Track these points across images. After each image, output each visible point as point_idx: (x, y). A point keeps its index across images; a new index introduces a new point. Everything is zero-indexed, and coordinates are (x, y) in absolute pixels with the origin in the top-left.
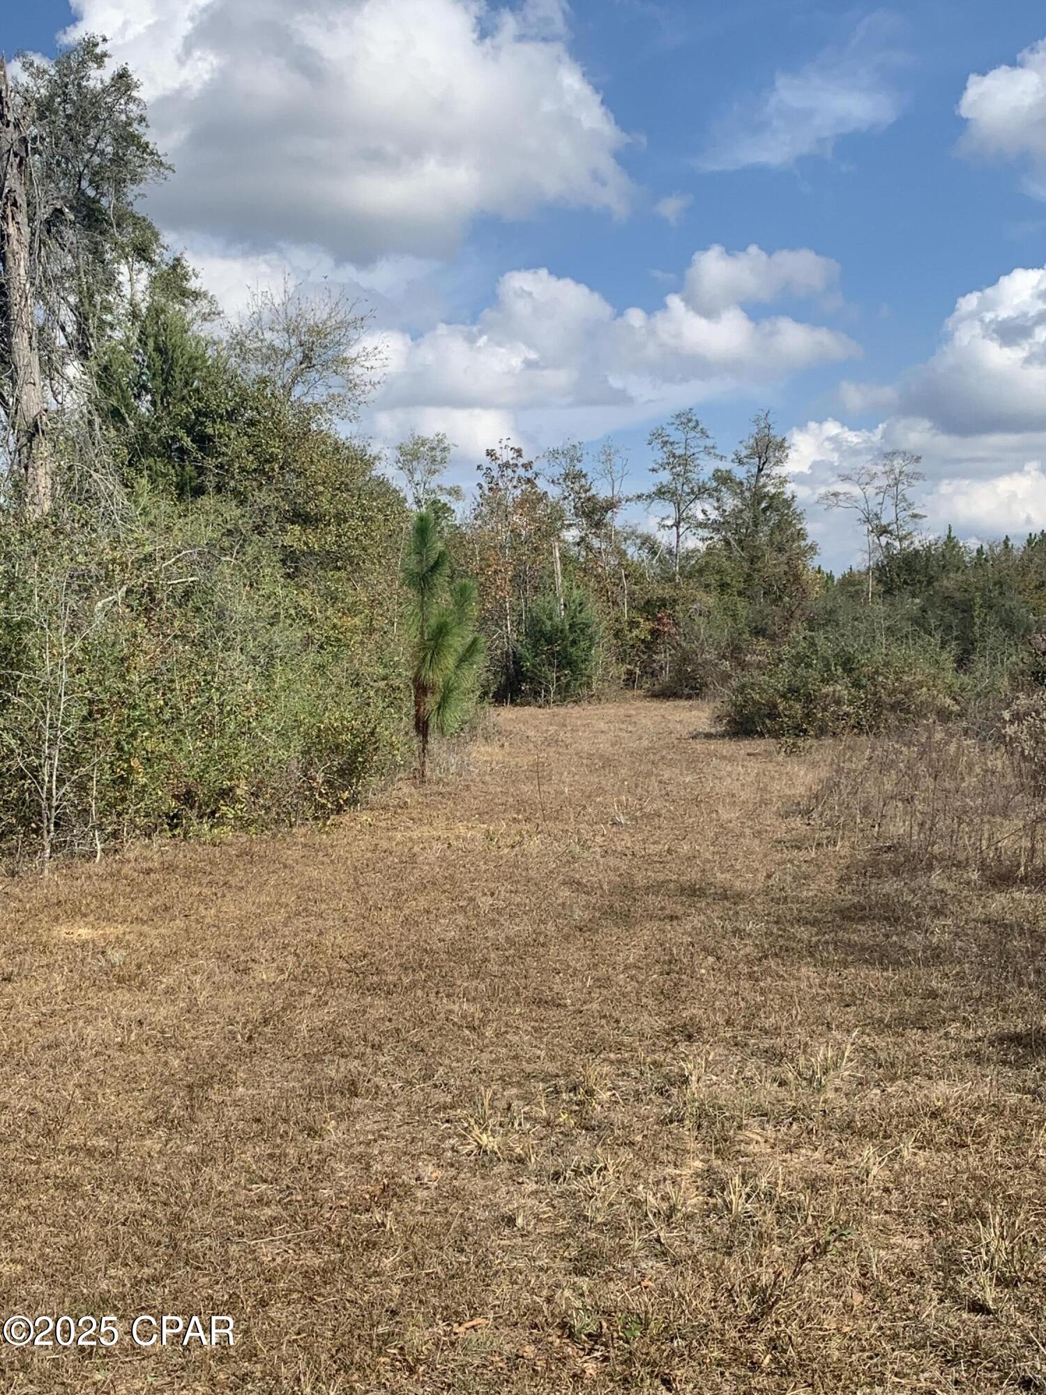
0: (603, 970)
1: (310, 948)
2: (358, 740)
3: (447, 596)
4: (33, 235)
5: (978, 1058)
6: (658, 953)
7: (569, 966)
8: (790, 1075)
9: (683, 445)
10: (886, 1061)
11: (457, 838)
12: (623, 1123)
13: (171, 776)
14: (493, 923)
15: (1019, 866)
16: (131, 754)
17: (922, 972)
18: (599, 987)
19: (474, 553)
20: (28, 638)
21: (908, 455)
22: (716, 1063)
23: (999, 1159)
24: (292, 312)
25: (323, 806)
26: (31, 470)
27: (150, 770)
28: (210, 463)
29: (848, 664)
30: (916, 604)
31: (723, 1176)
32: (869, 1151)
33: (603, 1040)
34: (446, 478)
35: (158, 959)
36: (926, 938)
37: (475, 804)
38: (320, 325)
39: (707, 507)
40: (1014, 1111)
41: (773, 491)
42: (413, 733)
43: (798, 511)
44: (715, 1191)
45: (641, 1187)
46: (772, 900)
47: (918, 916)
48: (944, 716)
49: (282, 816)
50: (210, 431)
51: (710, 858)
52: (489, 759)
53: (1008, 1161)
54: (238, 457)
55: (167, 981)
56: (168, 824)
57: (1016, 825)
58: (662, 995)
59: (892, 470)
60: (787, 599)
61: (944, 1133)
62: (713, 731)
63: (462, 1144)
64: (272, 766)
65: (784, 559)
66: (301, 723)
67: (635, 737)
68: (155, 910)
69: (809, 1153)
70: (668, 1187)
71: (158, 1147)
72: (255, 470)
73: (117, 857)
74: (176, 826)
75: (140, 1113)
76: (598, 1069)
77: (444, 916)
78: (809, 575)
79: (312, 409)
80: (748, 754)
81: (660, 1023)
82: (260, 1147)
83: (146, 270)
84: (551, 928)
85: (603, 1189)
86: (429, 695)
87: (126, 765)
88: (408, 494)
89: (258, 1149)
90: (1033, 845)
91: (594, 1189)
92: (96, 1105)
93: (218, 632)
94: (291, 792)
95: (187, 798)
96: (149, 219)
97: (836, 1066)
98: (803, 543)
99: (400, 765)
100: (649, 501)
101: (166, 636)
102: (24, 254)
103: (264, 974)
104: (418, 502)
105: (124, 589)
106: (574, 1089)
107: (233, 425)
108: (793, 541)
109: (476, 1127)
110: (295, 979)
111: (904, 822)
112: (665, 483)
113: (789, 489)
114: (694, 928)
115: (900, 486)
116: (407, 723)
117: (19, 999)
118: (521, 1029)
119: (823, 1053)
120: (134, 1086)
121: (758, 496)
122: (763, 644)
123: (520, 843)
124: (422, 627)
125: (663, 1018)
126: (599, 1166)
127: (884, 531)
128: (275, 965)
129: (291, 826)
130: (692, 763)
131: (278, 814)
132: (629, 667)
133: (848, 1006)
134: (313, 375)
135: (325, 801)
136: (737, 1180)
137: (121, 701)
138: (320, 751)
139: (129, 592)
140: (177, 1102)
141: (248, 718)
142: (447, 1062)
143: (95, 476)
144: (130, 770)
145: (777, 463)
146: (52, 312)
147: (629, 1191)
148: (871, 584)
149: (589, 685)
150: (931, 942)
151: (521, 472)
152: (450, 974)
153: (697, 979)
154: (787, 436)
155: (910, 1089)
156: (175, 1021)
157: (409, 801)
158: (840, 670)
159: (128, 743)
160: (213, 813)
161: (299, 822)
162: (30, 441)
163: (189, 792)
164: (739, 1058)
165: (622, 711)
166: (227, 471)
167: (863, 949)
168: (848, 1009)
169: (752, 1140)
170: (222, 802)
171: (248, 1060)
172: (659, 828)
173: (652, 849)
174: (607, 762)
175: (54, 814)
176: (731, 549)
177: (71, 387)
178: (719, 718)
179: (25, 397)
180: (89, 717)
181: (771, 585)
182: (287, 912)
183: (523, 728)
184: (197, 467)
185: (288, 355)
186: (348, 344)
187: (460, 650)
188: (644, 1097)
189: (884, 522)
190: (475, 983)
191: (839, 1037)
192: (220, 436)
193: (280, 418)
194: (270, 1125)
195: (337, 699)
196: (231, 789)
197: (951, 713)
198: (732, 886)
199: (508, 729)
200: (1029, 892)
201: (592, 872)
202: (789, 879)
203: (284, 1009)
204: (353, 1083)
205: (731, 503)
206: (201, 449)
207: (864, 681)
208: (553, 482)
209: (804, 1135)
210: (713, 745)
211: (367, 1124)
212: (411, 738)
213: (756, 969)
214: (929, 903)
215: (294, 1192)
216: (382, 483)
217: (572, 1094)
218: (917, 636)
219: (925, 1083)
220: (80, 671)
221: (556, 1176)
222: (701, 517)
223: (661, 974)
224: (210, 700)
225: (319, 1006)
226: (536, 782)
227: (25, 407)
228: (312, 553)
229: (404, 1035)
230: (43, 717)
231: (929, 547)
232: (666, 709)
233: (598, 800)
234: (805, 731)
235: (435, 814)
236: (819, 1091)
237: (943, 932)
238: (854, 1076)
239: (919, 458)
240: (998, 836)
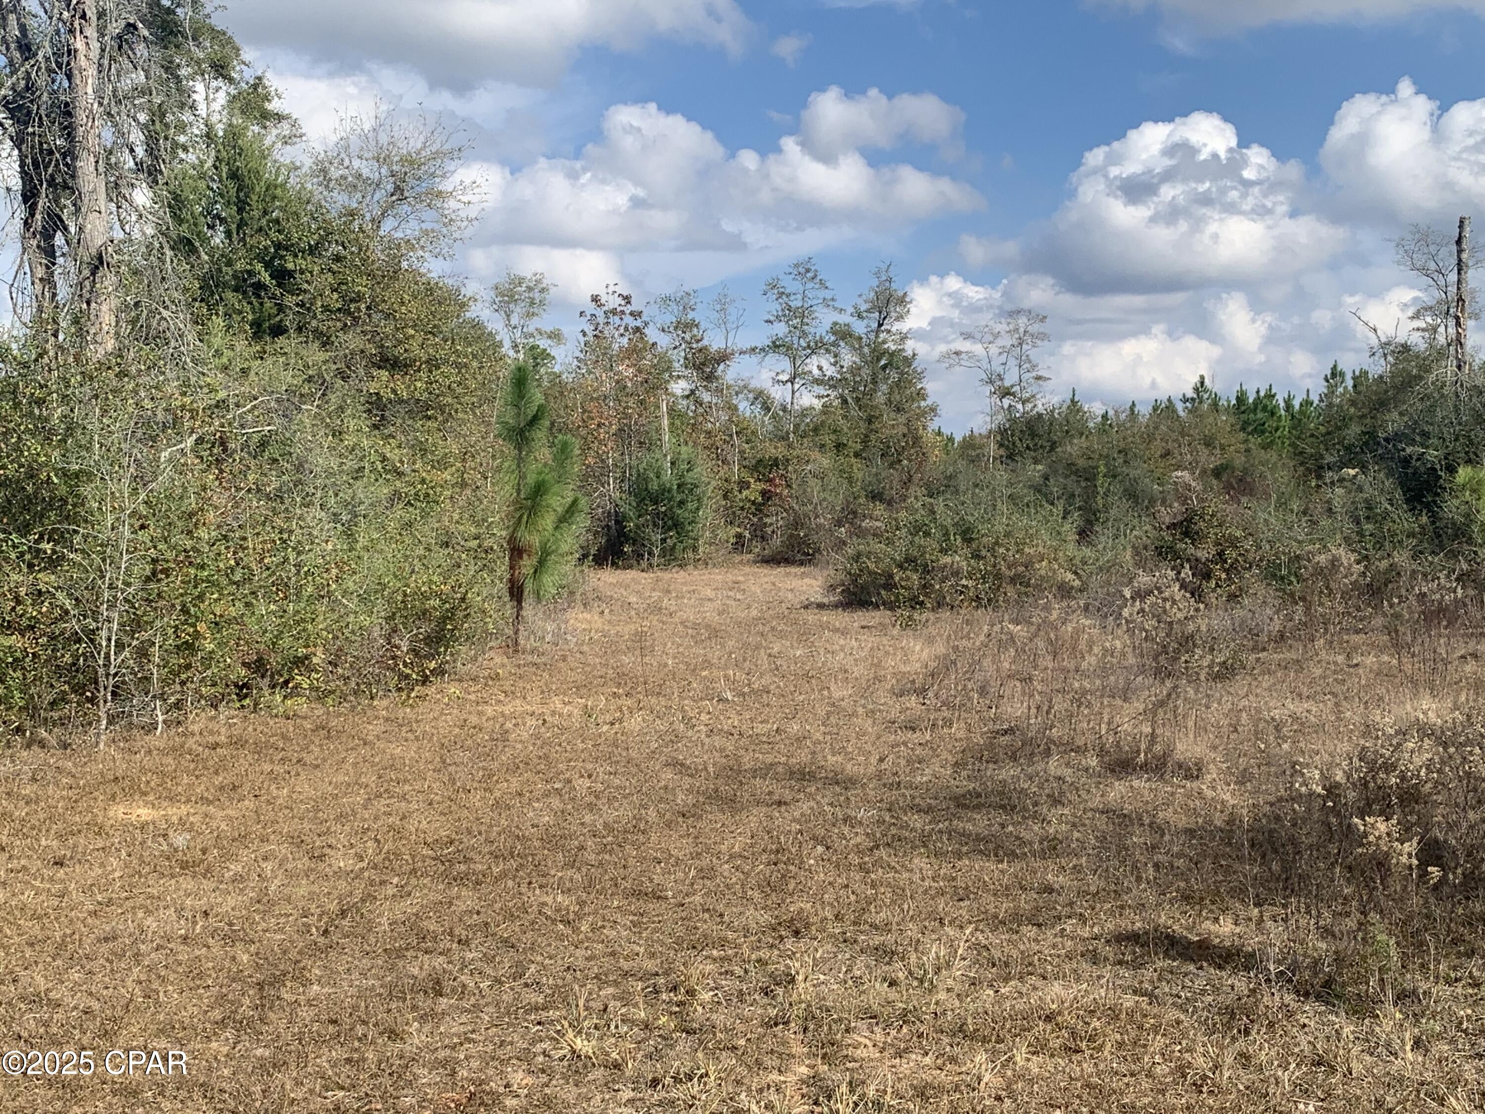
0: (705, 862)
1: (391, 834)
2: (447, 606)
3: (546, 451)
4: (103, 50)
5: (1095, 958)
6: (764, 841)
7: (671, 855)
8: (900, 974)
9: (799, 297)
10: (1000, 960)
11: (553, 713)
12: (725, 1025)
13: (242, 642)
14: (591, 807)
15: (1138, 752)
16: (197, 618)
17: (1038, 864)
18: (703, 878)
19: (575, 404)
20: (86, 490)
21: (1033, 314)
22: (824, 960)
23: (1115, 1065)
24: (384, 139)
25: (407, 677)
26: (93, 305)
27: (218, 636)
28: (290, 300)
29: (967, 536)
30: (1039, 471)
31: (830, 1083)
32: (981, 1057)
33: (705, 936)
34: (545, 322)
35: (225, 842)
36: (1043, 828)
37: (572, 676)
38: (414, 155)
39: (825, 365)
40: (1131, 1014)
41: (893, 348)
42: (507, 599)
43: (919, 370)
44: (821, 1099)
45: (743, 1096)
46: (885, 785)
47: (1036, 804)
48: (1065, 591)
49: (363, 687)
50: (290, 266)
51: (821, 738)
52: (588, 627)
53: (1123, 1069)
54: (321, 295)
55: (235, 868)
56: (237, 694)
57: (1135, 708)
58: (768, 886)
59: (1017, 330)
60: (905, 462)
61: (1058, 1037)
62: (826, 601)
63: (555, 1049)
64: (353, 632)
65: (902, 419)
66: (385, 586)
67: (744, 606)
68: (222, 788)
69: (919, 1058)
70: (773, 1097)
71: (225, 1050)
72: (339, 310)
73: (180, 730)
74: (246, 696)
75: (206, 1012)
76: (701, 967)
77: (538, 800)
78: (928, 436)
79: (403, 244)
80: (863, 627)
81: (765, 918)
82: (336, 1050)
83: (224, 88)
84: (652, 814)
85: (704, 1097)
86: (525, 556)
87: (192, 630)
88: (504, 336)
89: (334, 1053)
90: (1154, 730)
91: (693, 1097)
92: (157, 1002)
93: (295, 486)
94: (373, 662)
95: (259, 666)
96: (229, 33)
97: (948, 965)
98: (923, 404)
99: (492, 634)
100: (763, 354)
101: (238, 489)
102: (92, 71)
103: (342, 861)
104: (515, 346)
105: (194, 436)
106: (675, 989)
107: (316, 260)
108: (913, 400)
109: (570, 1030)
110: (375, 867)
111: (1022, 703)
112: (781, 335)
113: (910, 346)
114: (803, 815)
115: (1024, 346)
116: (502, 587)
117: (73, 885)
118: (619, 924)
119: (935, 951)
120: (198, 982)
121: (878, 353)
122: (879, 509)
123: (621, 721)
124: (519, 484)
125: (770, 913)
126: (699, 1073)
127: (1006, 393)
128: (352, 851)
129: (372, 698)
130: (804, 636)
131: (358, 684)
132: (738, 530)
133: (961, 900)
134: (405, 208)
135: (409, 672)
136: (844, 1088)
137: (187, 558)
138: (406, 617)
139: (200, 441)
140: (247, 1001)
141: (327, 580)
142: (539, 958)
143: (165, 313)
144: (197, 635)
145: (898, 319)
146: (120, 133)
147: (731, 1099)
148: (992, 449)
149: (695, 549)
150: (1047, 831)
151: (629, 320)
152: (543, 863)
153: (806, 870)
154: (907, 289)
155: (1024, 990)
156: (244, 912)
157: (500, 671)
158: (959, 540)
159: (194, 606)
160: (286, 682)
161: (381, 693)
162: (93, 274)
163: (260, 660)
164: (847, 956)
165: (730, 577)
166: (309, 309)
167: (978, 839)
168: (961, 903)
169: (860, 1044)
170: (296, 671)
171: (323, 956)
172: (768, 705)
173: (760, 729)
174: (715, 633)
175: (111, 681)
176: (848, 407)
177: (141, 216)
178: (832, 588)
179: (89, 226)
180: (152, 577)
181: (889, 447)
182: (368, 793)
183: (625, 593)
184: (276, 304)
185: (377, 185)
186: (444, 176)
187: (559, 510)
188: (748, 998)
189: (1007, 383)
190: (569, 873)
191: (952, 933)
192: (302, 272)
193: (368, 254)
194: (348, 1027)
195: (425, 561)
196: (307, 657)
197: (1072, 588)
198: (843, 770)
199: (609, 593)
200: (1149, 780)
201: (697, 753)
202: (903, 762)
203: (363, 901)
204: (438, 982)
205: (848, 358)
206: (279, 285)
207: (984, 553)
208: (663, 330)
209: (915, 1038)
210: (826, 617)
211: (454, 1026)
212: (505, 604)
213: (867, 859)
214: (1047, 791)
215: (374, 1100)
216: (477, 325)
217: (672, 994)
218: (1038, 505)
219: (1040, 983)
220: (142, 527)
221: (655, 1082)
222: (816, 372)
223: (769, 864)
224: (286, 560)
225: (402, 897)
226: (638, 652)
227: (88, 237)
228: (401, 401)
229: (492, 929)
230: (102, 577)
231: (1052, 411)
232: (776, 576)
233: (704, 674)
234: (922, 603)
235: (529, 687)
236: (930, 991)
237: (1060, 822)
238: (967, 976)
239: (1045, 317)
240: (1117, 719)
